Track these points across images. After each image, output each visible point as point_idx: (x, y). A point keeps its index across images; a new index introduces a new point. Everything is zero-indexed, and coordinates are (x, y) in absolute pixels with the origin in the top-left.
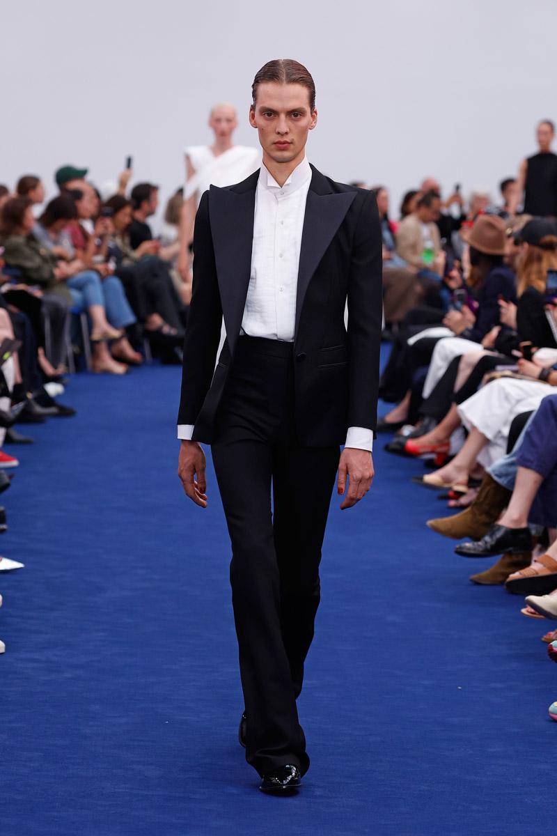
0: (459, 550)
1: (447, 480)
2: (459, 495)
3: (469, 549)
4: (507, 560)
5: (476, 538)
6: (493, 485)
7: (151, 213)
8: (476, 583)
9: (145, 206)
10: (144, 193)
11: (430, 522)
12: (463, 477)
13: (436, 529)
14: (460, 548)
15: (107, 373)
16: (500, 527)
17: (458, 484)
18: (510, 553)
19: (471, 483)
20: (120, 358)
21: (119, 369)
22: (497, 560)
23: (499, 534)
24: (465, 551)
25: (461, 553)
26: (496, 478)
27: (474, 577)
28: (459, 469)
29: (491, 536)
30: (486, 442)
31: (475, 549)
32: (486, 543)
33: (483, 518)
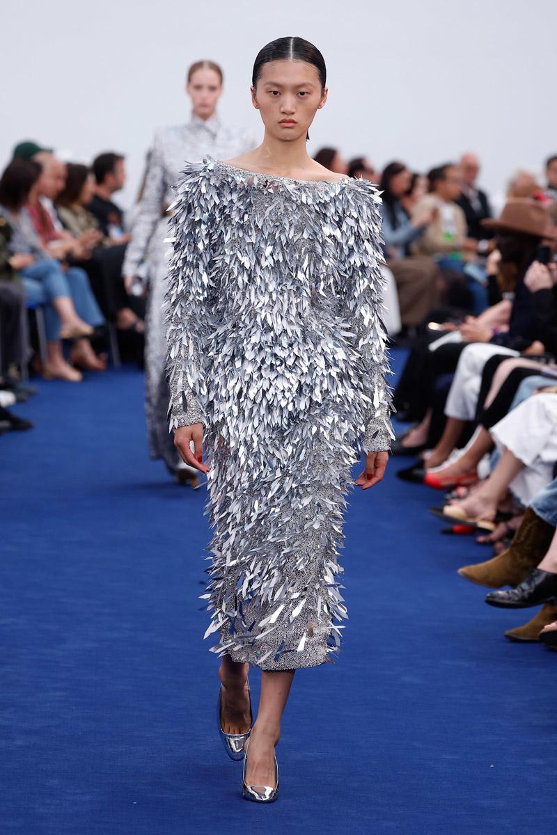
0: (490, 599)
1: (471, 514)
2: (486, 532)
3: (503, 598)
4: (549, 611)
5: (514, 585)
6: (535, 521)
7: (118, 187)
8: (513, 640)
9: (110, 180)
10: (107, 165)
11: (461, 570)
12: (490, 512)
13: (469, 578)
14: (492, 596)
15: (60, 380)
16: (540, 572)
17: (484, 520)
18: (552, 603)
19: (499, 518)
20: (79, 365)
21: (74, 375)
22: (537, 611)
23: (538, 581)
24: (497, 600)
25: (493, 602)
26: (538, 513)
27: (507, 632)
28: (486, 501)
29: (529, 583)
30: (520, 467)
31: (509, 599)
32: (523, 591)
33: (525, 561)
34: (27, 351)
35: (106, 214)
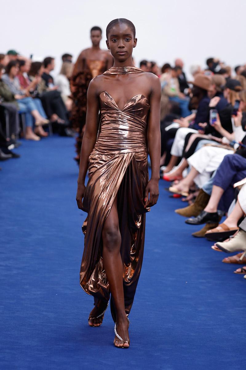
0: (187, 222)
1: (180, 190)
2: (185, 197)
3: (191, 221)
4: (208, 226)
5: (195, 216)
6: (203, 194)
7: (52, 69)
8: (195, 237)
9: (49, 67)
10: (48, 62)
11: (177, 211)
12: (186, 189)
13: (179, 214)
14: (188, 221)
15: (32, 140)
16: (205, 212)
17: (185, 192)
18: (209, 223)
19: (190, 192)
20: (38, 134)
21: (37, 138)
22: (204, 226)
23: (204, 215)
24: (190, 222)
25: (188, 223)
26: (205, 191)
27: (194, 233)
28: (185, 185)
29: (201, 216)
30: (198, 173)
31: (194, 221)
32: (199, 219)
33: (200, 208)
34: (18, 129)
35: (48, 79)
